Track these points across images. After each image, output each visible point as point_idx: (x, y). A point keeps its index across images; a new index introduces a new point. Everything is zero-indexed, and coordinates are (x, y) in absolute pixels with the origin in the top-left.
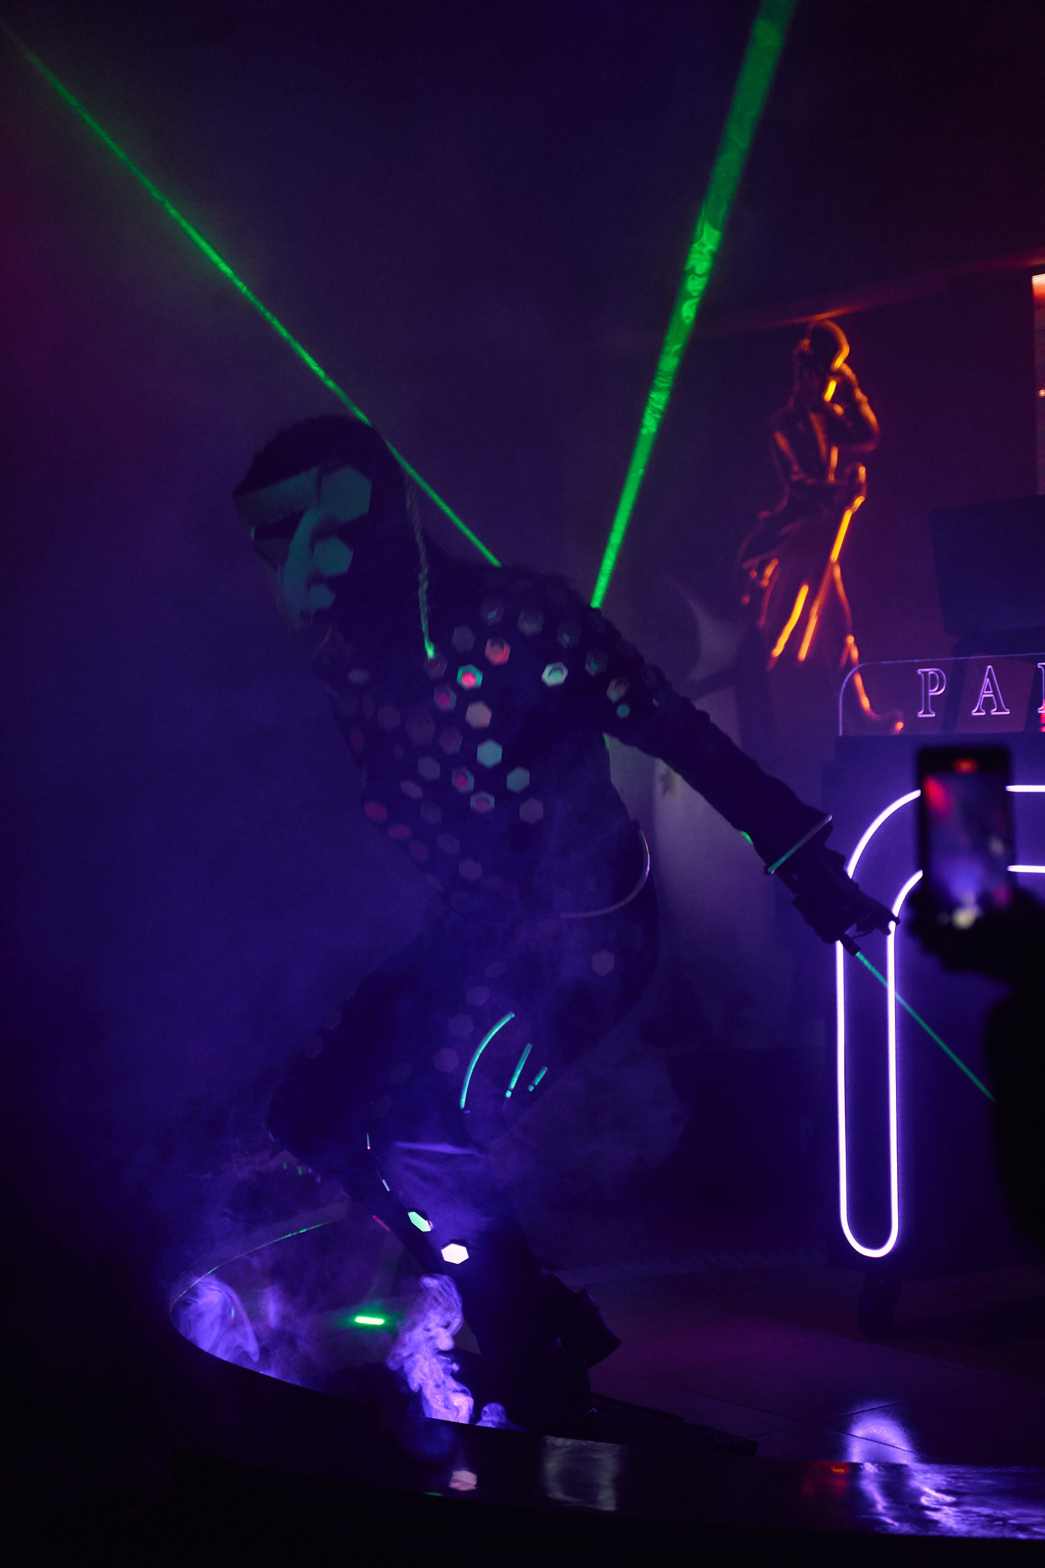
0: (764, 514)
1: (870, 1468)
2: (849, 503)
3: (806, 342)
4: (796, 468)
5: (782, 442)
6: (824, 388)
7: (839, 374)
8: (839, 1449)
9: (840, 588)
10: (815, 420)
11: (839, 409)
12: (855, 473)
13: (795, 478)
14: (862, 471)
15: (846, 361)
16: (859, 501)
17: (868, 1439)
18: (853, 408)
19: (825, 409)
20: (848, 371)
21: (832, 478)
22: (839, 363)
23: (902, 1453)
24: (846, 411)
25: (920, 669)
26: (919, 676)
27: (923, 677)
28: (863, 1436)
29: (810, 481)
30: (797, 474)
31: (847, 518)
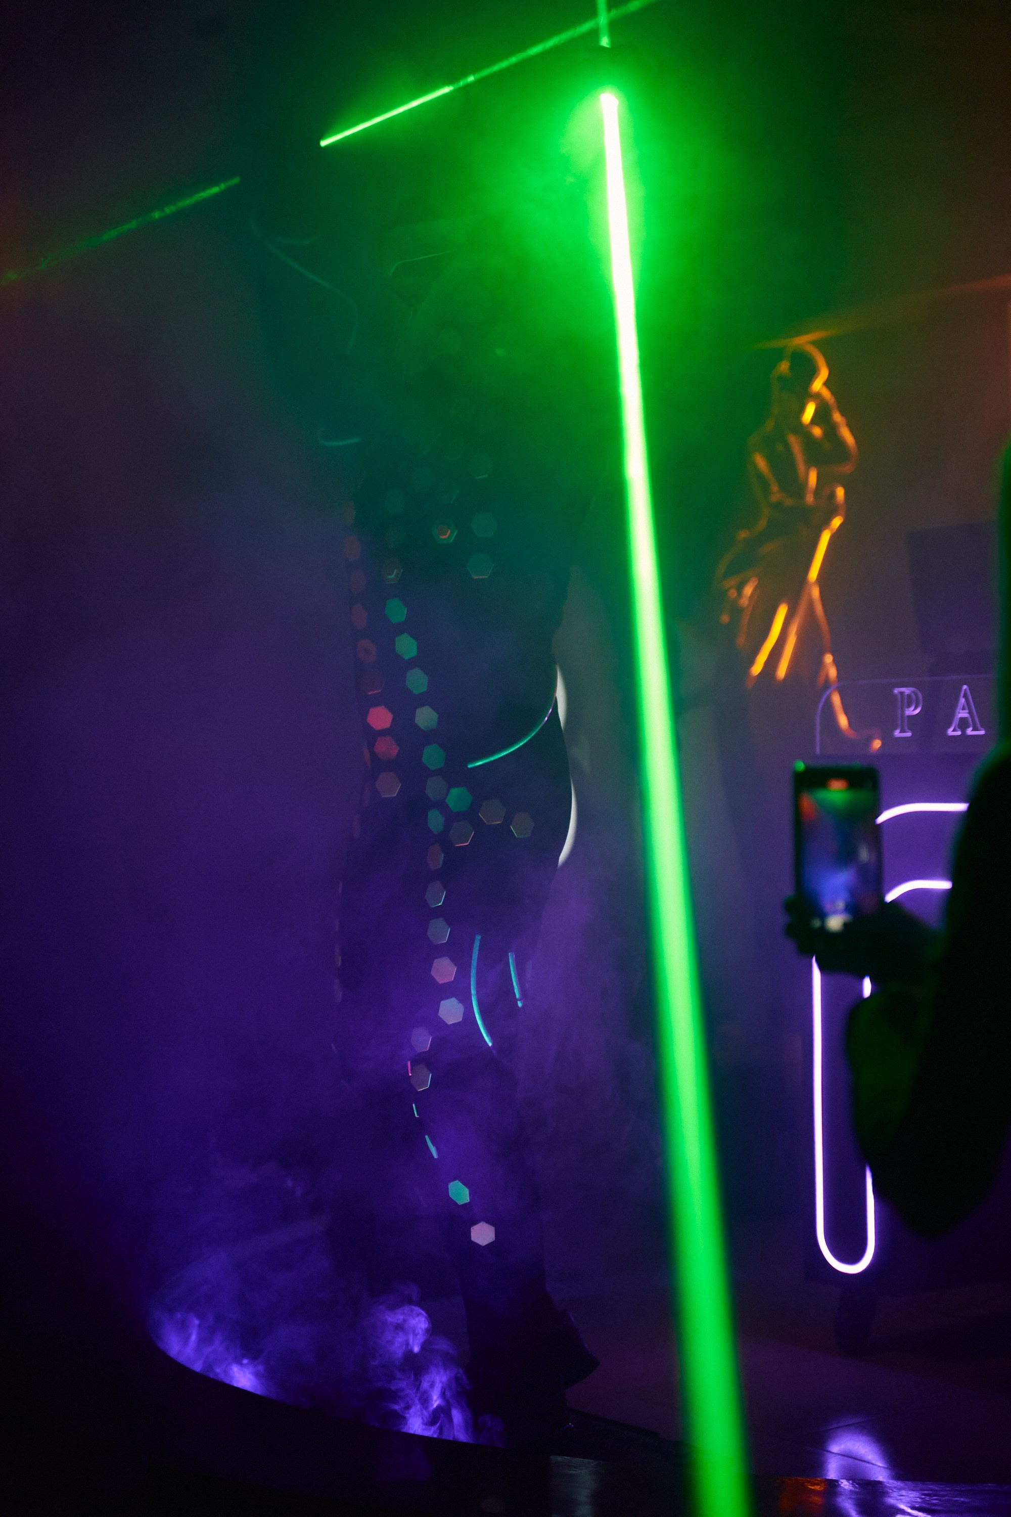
0: (743, 534)
1: (846, 1485)
2: (826, 523)
3: (785, 366)
4: (775, 488)
6: (802, 409)
7: (817, 397)
8: (816, 1466)
9: (819, 608)
10: (795, 443)
11: (817, 431)
12: (833, 495)
13: (774, 498)
14: (840, 492)
15: (826, 384)
16: (837, 522)
17: (846, 1455)
18: (831, 431)
19: (803, 431)
20: (826, 394)
21: (810, 499)
22: (818, 385)
23: (879, 1471)
24: (823, 432)
25: (896, 689)
26: (896, 696)
27: (899, 697)
28: (839, 1452)
29: (789, 502)
30: (776, 495)
31: (825, 538)
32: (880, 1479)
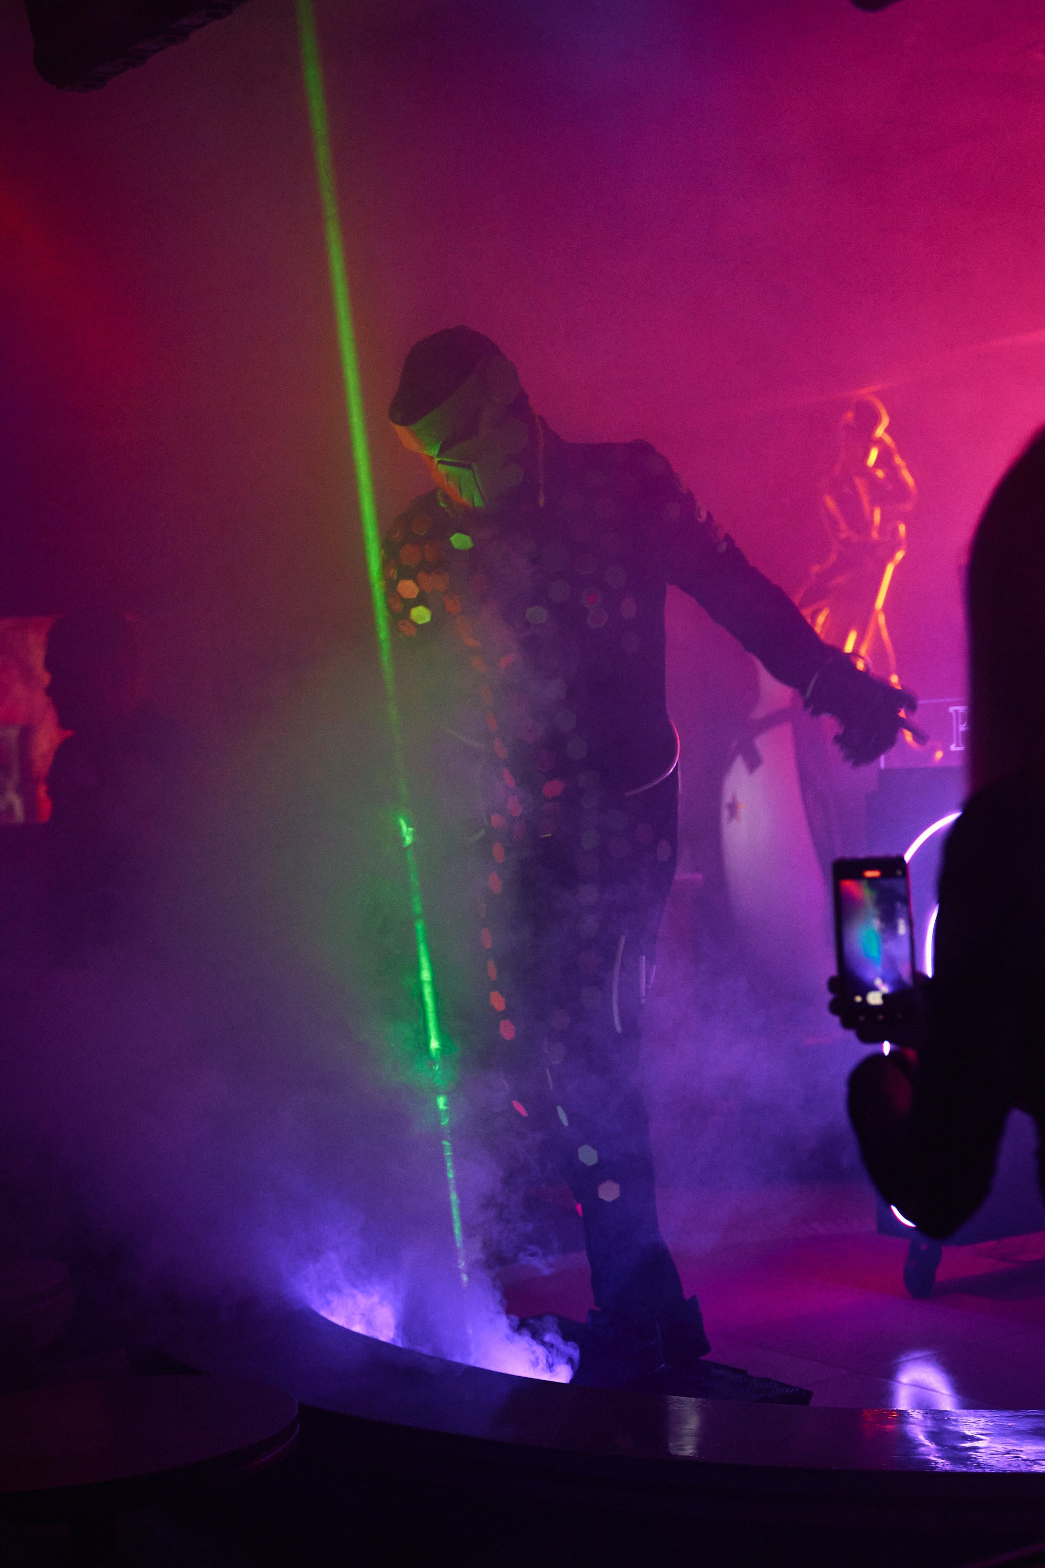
0: (816, 568)
1: (917, 1415)
2: (891, 557)
3: (850, 415)
4: (843, 526)
5: (830, 503)
6: (867, 454)
7: (880, 442)
9: (885, 634)
10: (859, 482)
11: (880, 474)
12: (896, 529)
13: (843, 536)
14: (902, 528)
15: (886, 431)
16: (899, 555)
17: (916, 1385)
18: (893, 472)
19: (867, 473)
20: (888, 440)
21: (875, 535)
22: (880, 432)
23: (946, 1401)
24: (887, 474)
25: (952, 707)
26: (951, 715)
27: (954, 714)
28: (909, 1383)
29: (856, 538)
30: (845, 532)
31: (890, 570)
32: (948, 1408)
